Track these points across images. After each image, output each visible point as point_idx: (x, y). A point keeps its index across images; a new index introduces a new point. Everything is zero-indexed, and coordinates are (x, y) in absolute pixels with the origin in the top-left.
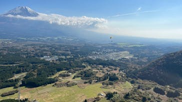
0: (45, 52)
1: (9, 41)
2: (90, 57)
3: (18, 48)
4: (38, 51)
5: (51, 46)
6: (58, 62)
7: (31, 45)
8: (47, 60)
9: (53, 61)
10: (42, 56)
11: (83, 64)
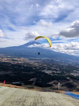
0: (44, 67)
1: (26, 59)
2: (73, 74)
3: (31, 64)
4: (41, 66)
5: (47, 64)
6: (52, 75)
7: (37, 62)
8: (46, 72)
9: (49, 73)
10: (43, 70)
11: (67, 78)
